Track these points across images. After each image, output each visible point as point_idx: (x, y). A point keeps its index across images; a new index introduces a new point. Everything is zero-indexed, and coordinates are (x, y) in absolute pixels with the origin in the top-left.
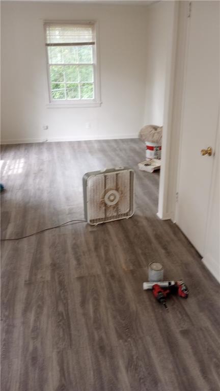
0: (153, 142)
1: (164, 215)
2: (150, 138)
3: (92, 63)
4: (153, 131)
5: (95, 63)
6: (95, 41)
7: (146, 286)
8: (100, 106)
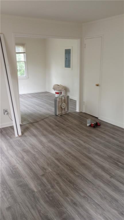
0: (59, 90)
1: (79, 111)
2: (58, 89)
3: (23, 61)
4: (58, 86)
5: (25, 60)
6: (25, 52)
7: (88, 125)
8: (28, 79)
